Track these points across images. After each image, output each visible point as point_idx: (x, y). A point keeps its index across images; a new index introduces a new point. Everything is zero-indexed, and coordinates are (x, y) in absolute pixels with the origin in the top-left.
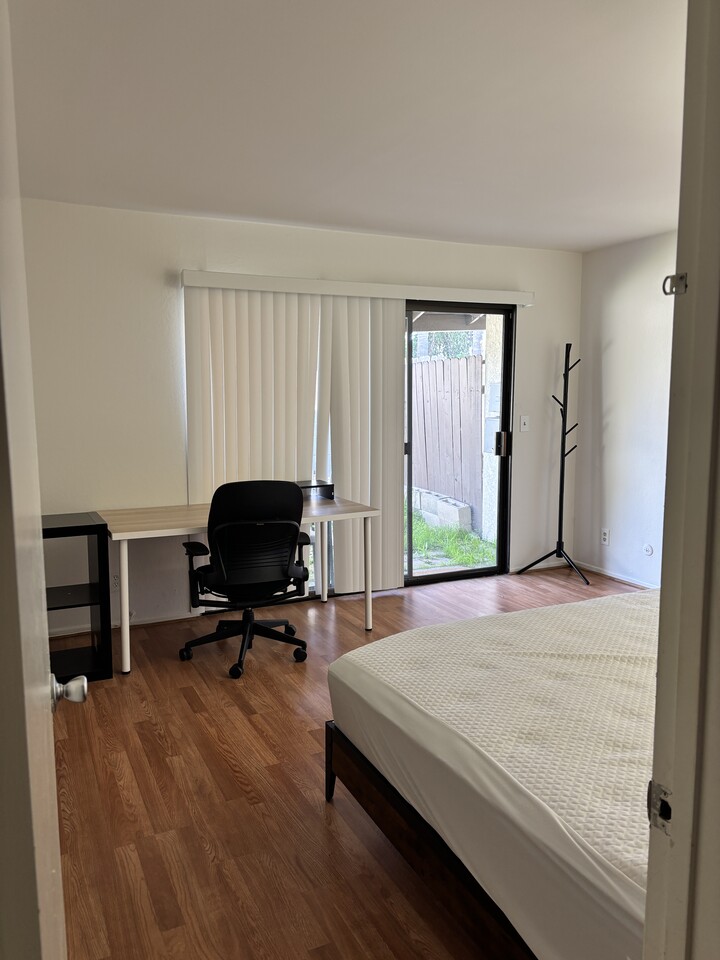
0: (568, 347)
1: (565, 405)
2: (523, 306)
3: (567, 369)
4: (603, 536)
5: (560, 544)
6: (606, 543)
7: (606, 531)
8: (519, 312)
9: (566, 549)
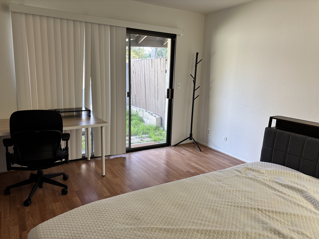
0: (197, 54)
1: (195, 78)
2: (179, 35)
3: (196, 64)
4: (208, 132)
5: (191, 134)
6: (209, 134)
7: (209, 130)
8: (178, 37)
9: (193, 136)
